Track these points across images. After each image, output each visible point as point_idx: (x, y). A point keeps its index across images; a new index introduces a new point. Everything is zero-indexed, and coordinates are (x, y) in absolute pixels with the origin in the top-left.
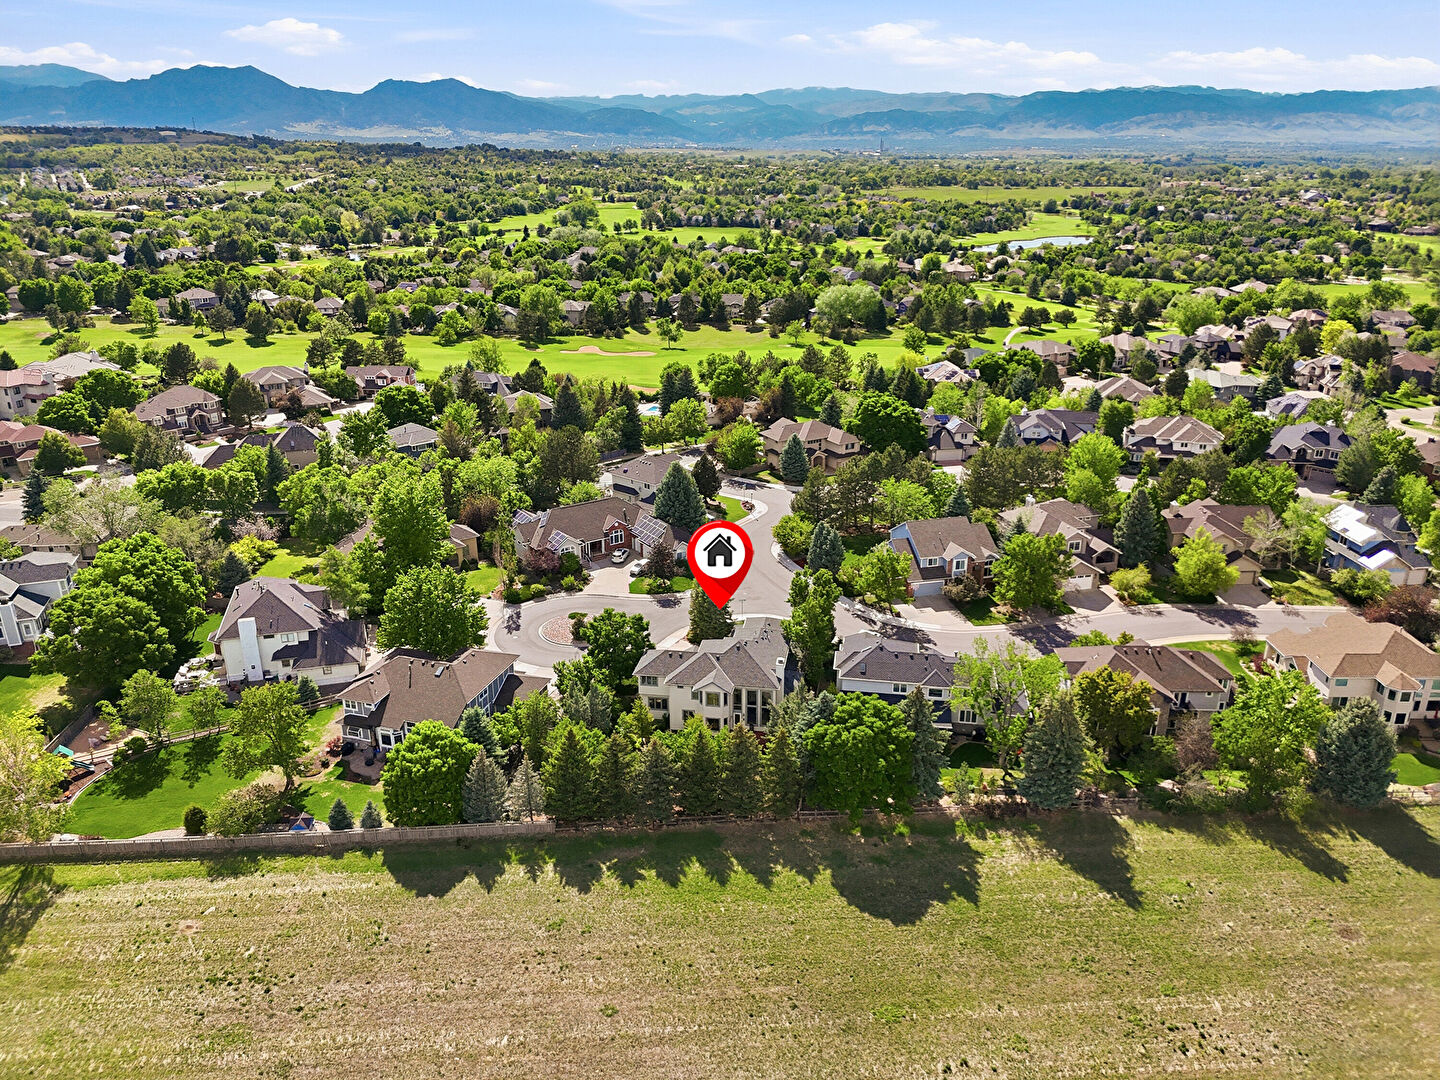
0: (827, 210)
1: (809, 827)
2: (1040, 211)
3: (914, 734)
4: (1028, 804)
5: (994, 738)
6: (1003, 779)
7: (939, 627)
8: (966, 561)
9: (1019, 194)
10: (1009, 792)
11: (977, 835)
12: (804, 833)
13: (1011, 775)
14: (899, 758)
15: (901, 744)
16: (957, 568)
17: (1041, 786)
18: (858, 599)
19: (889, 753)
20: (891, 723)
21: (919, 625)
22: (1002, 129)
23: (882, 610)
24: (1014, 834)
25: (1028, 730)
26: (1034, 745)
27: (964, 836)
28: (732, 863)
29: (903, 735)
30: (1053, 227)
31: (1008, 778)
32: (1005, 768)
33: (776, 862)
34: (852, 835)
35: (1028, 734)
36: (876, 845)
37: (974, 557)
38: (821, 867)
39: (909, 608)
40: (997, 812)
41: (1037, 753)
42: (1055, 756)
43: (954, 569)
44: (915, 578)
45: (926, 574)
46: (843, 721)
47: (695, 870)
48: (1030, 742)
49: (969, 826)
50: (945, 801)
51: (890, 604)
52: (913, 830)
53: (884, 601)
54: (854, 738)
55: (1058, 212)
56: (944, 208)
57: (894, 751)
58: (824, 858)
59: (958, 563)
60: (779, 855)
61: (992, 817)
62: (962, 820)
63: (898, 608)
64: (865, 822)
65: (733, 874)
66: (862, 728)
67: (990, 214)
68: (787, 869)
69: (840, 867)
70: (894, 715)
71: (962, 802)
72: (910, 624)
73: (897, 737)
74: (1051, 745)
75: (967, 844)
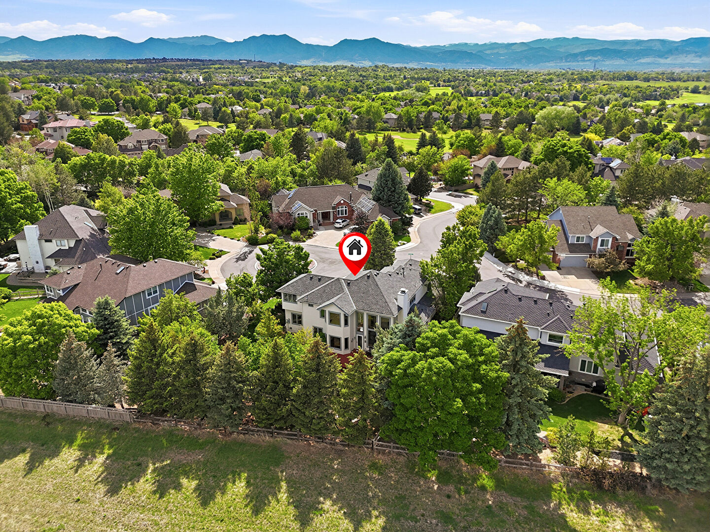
0: (557, 88)
1: (381, 460)
2: (688, 92)
3: (507, 375)
4: (648, 477)
5: (614, 392)
6: (621, 440)
7: (578, 290)
8: (611, 240)
9: (674, 84)
10: (627, 457)
11: (578, 506)
12: (374, 466)
13: (631, 436)
14: (483, 400)
15: (488, 386)
16: (602, 245)
17: (669, 461)
18: (511, 264)
19: (472, 393)
20: (481, 359)
21: (560, 287)
22: (666, 58)
23: (530, 274)
24: (626, 514)
25: (657, 389)
26: (663, 410)
27: (560, 504)
28: (280, 488)
29: (493, 375)
30: (695, 99)
31: (627, 439)
32: (624, 428)
33: (328, 496)
34: (426, 478)
35: (658, 395)
36: (449, 497)
37: (618, 237)
38: (375, 513)
39: (555, 273)
40: (607, 482)
41: (667, 419)
42: (692, 427)
43: (599, 246)
44: (563, 251)
45: (573, 248)
46: (424, 348)
47: (239, 488)
48: (660, 405)
49: (569, 491)
50: (546, 456)
51: (538, 269)
52: (499, 484)
53: (532, 266)
54: (430, 369)
55: (700, 93)
56: (627, 88)
57: (480, 391)
58: (384, 501)
59: (602, 241)
60: (338, 487)
61: (600, 486)
62: (562, 482)
63: (544, 273)
64: (444, 465)
65: (273, 503)
66: (441, 359)
67: (656, 91)
68: (336, 508)
69: (397, 518)
70: (487, 350)
71: (565, 461)
72: (552, 285)
73: (485, 376)
74: (689, 413)
75: (563, 516)
